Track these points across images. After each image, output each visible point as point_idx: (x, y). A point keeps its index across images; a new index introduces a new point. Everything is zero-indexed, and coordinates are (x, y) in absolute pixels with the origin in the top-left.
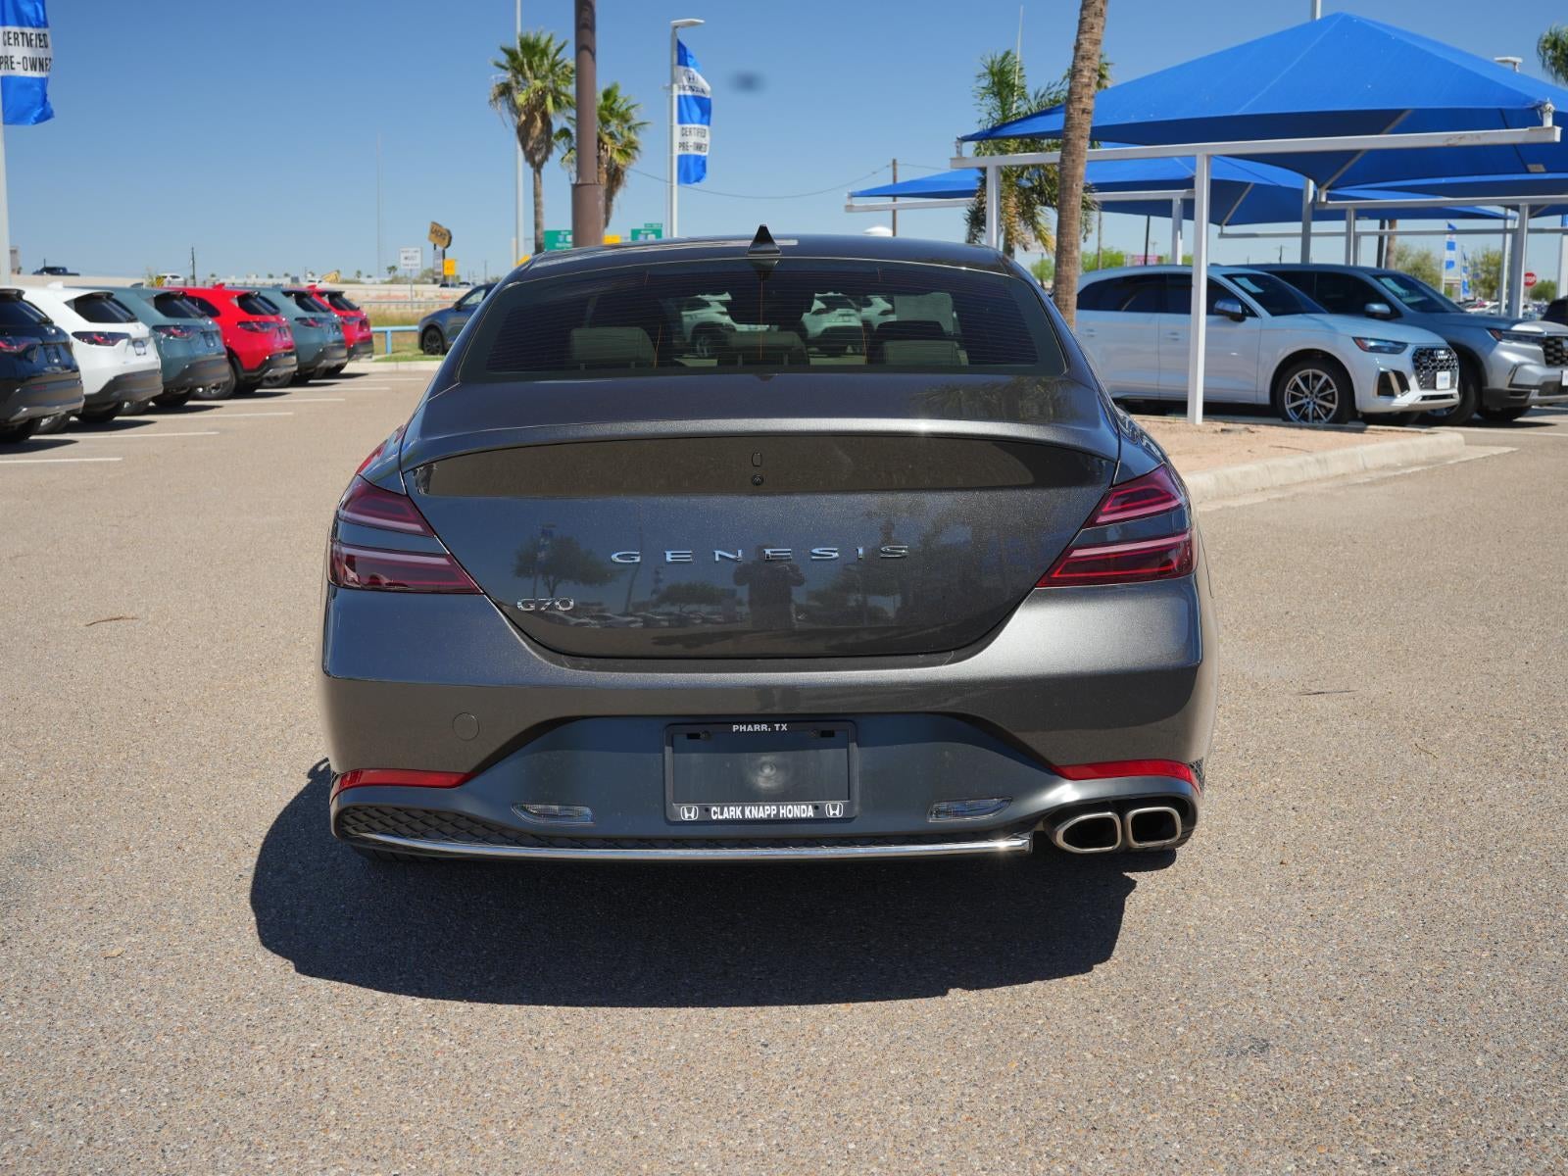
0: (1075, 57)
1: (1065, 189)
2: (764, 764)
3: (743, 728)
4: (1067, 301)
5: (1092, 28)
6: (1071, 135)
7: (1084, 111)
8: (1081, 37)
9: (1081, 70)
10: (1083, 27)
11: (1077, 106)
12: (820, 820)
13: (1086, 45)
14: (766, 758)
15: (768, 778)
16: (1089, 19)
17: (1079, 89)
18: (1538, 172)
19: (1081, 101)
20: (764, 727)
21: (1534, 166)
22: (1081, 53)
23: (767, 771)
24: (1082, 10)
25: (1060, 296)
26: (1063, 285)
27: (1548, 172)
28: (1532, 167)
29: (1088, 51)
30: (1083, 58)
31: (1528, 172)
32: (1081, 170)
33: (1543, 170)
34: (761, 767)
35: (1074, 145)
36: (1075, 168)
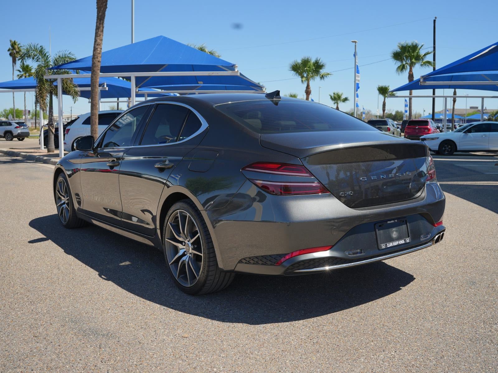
0: (95, 44)
1: (93, 86)
2: (393, 231)
3: (389, 222)
4: (95, 121)
5: (100, 35)
6: (95, 69)
7: (99, 61)
8: (96, 38)
9: (97, 49)
10: (97, 35)
11: (96, 60)
12: (406, 244)
13: (98, 41)
14: (394, 229)
15: (395, 234)
16: (99, 33)
17: (97, 55)
18: (201, 84)
19: (97, 58)
20: (393, 221)
21: (200, 82)
22: (97, 43)
23: (395, 233)
24: (96, 29)
25: (93, 120)
26: (94, 116)
27: (203, 84)
28: (199, 82)
29: (99, 42)
30: (98, 45)
31: (198, 84)
32: (98, 80)
33: (202, 83)
34: (393, 232)
35: (96, 72)
36: (96, 79)
